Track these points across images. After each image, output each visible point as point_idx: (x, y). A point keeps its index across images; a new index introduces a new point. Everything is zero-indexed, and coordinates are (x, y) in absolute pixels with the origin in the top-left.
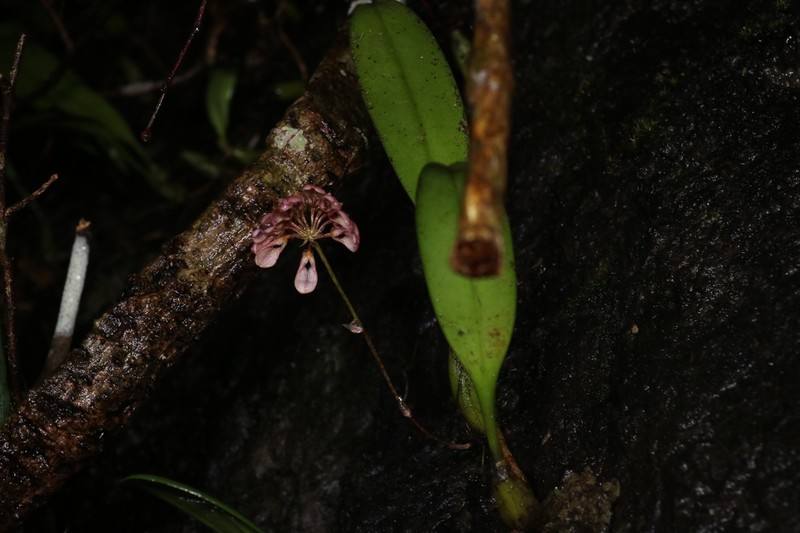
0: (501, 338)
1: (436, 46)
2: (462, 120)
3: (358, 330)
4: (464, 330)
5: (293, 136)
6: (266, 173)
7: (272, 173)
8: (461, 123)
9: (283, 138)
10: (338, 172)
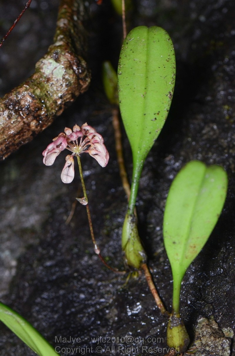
0: (196, 249)
1: (173, 52)
2: (171, 91)
3: (85, 203)
4: (177, 241)
5: (56, 68)
6: (37, 89)
7: (40, 89)
8: (170, 93)
9: (49, 67)
10: (77, 94)
